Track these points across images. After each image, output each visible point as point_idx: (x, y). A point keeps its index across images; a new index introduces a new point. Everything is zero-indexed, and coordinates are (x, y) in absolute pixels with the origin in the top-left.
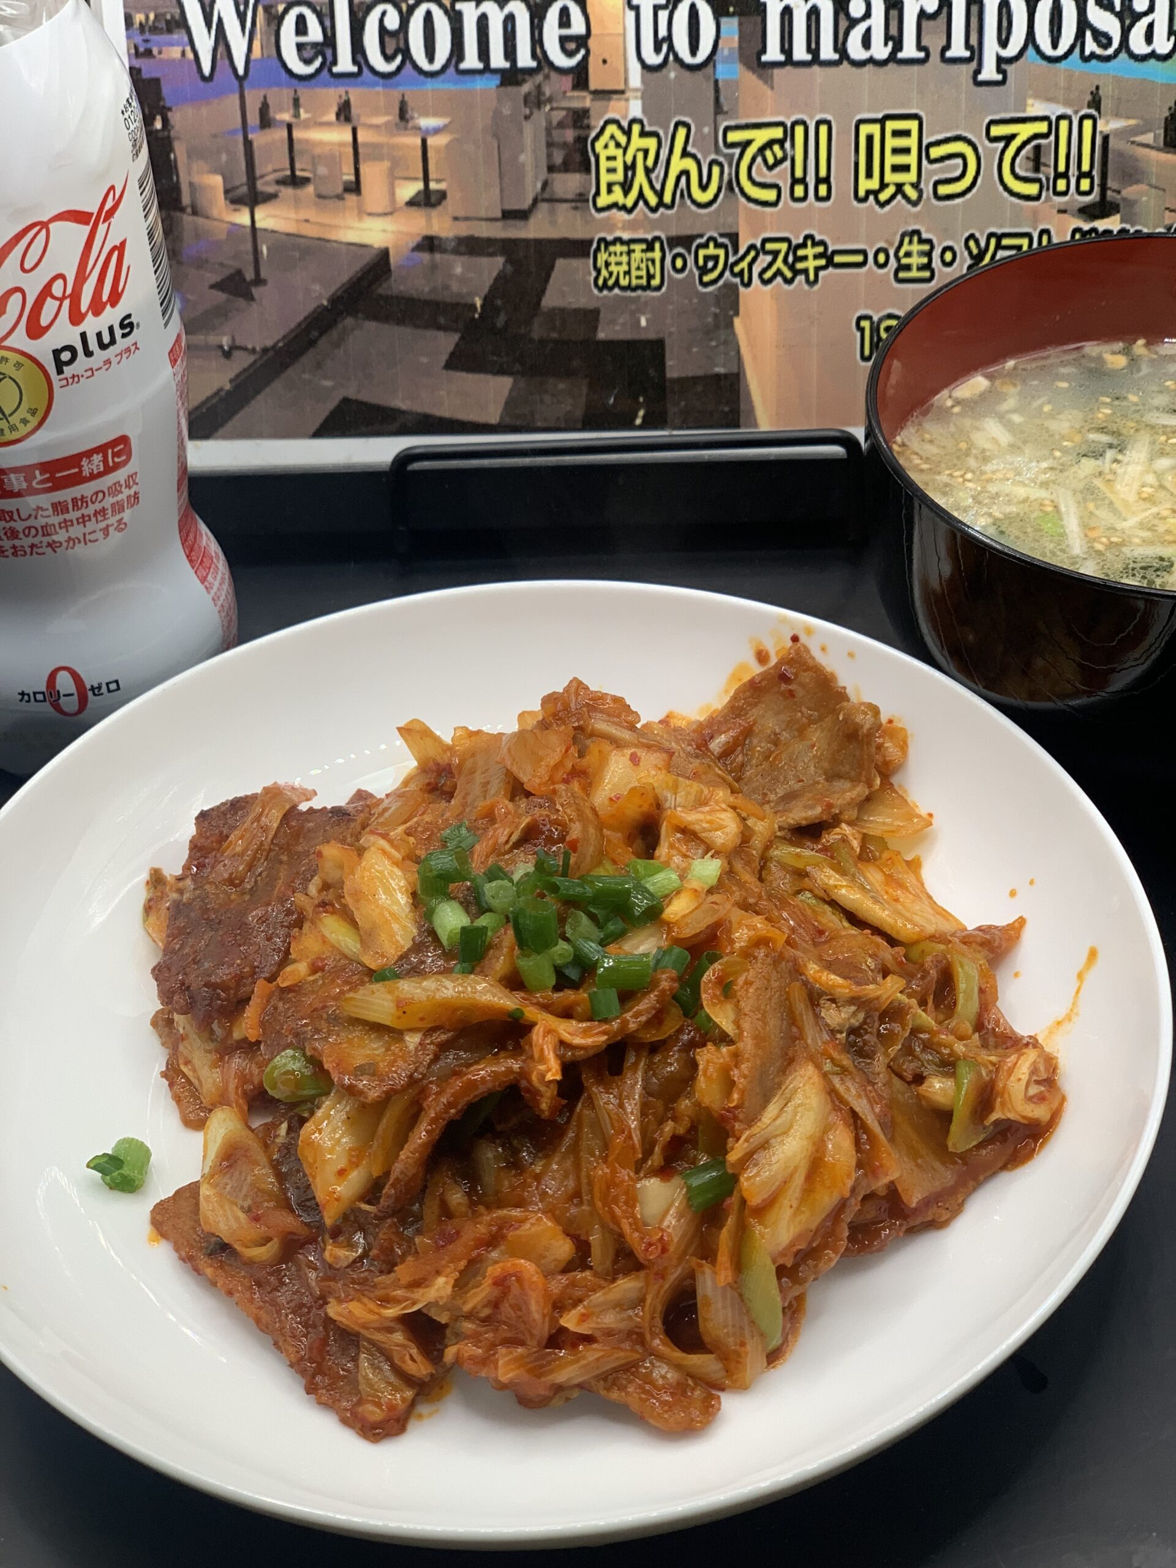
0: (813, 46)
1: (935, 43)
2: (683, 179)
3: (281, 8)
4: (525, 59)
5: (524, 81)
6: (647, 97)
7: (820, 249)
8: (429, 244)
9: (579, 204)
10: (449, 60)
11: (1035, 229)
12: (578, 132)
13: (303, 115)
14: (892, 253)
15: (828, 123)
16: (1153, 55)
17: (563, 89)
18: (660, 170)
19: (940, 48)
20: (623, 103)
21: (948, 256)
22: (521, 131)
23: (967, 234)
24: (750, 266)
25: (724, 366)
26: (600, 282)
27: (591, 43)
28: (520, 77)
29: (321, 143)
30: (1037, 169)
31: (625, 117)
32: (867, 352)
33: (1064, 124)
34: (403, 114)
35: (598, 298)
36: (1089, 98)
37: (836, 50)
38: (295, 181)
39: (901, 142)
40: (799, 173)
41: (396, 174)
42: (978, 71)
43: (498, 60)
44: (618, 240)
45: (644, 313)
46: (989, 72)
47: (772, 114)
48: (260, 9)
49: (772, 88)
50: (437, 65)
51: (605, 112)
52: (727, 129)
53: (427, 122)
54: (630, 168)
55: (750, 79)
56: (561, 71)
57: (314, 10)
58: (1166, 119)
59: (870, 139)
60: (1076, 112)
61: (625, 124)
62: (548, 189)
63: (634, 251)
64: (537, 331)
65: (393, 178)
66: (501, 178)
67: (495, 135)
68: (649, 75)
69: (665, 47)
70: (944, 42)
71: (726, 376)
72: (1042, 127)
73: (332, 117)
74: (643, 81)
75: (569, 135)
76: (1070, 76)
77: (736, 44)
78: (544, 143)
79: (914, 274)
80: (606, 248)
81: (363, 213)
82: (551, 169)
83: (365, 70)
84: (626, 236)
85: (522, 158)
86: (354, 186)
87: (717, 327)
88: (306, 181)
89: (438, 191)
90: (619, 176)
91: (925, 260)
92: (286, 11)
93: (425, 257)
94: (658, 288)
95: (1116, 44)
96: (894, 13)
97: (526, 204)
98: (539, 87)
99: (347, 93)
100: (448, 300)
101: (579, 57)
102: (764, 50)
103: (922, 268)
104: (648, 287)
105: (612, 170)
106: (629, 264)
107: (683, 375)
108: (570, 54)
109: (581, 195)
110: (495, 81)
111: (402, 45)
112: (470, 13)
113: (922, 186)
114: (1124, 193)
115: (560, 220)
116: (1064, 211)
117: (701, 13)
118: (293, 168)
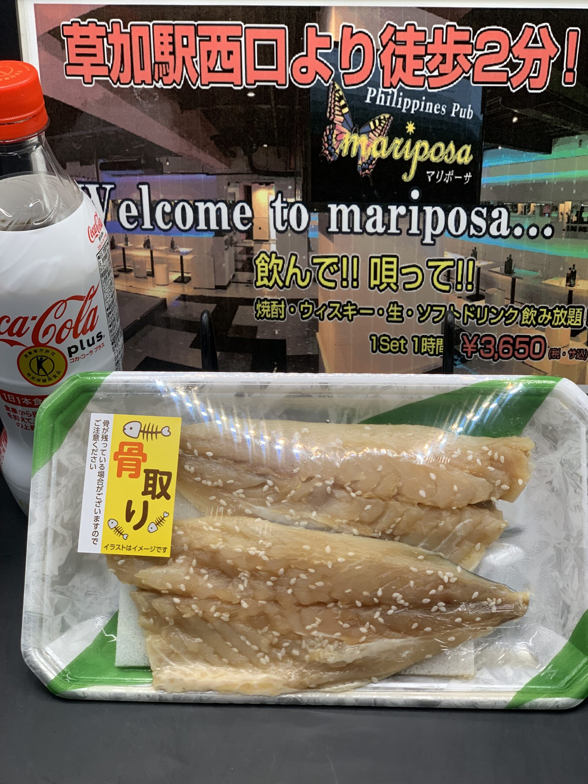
0: (351, 226)
1: (404, 227)
2: (294, 277)
3: (119, 201)
4: (225, 226)
5: (225, 235)
6: (278, 244)
7: (354, 307)
8: (184, 298)
9: (249, 284)
10: (192, 226)
11: (448, 304)
12: (248, 256)
13: (129, 245)
14: (385, 310)
15: (357, 257)
16: (500, 236)
17: (242, 238)
18: (284, 272)
19: (406, 230)
20: (268, 245)
21: (410, 313)
22: (223, 254)
23: (418, 304)
24: (323, 312)
25: (312, 352)
26: (258, 315)
27: (254, 221)
28: (223, 234)
29: (137, 256)
30: (449, 280)
31: (269, 251)
32: (374, 349)
33: (460, 263)
34: (172, 245)
35: (257, 322)
36: (472, 252)
37: (361, 228)
38: (126, 270)
39: (389, 266)
40: (345, 276)
41: (170, 270)
42: (423, 239)
43: (214, 226)
44: (266, 299)
45: (277, 329)
46: (428, 240)
47: (333, 253)
48: (110, 201)
49: (333, 242)
50: (187, 227)
51: (261, 248)
52: (313, 257)
53: (182, 250)
54: (271, 271)
55: (323, 238)
56: (241, 231)
57: (134, 203)
58: (506, 262)
59: (376, 264)
60: (466, 258)
61: (269, 253)
62: (235, 278)
63: (272, 304)
64: (231, 334)
65: (168, 271)
66: (215, 273)
67: (213, 256)
68: (279, 234)
69: (286, 224)
70: (408, 227)
71: (312, 356)
72: (451, 263)
73: (142, 246)
74: (277, 236)
75: (245, 257)
76: (463, 242)
77: (317, 224)
78: (233, 260)
79: (395, 319)
80: (260, 302)
81: (155, 284)
82: (237, 270)
83: (156, 227)
84: (269, 298)
85: (224, 265)
86: (151, 274)
87: (309, 336)
88: (130, 271)
89: (187, 277)
90: (266, 274)
91: (399, 314)
92: (122, 203)
93: (182, 303)
94: (283, 319)
95: (484, 230)
96: (386, 214)
97: (226, 284)
98: (231, 238)
99: (148, 236)
100: (191, 320)
101: (249, 226)
102: (329, 227)
103: (398, 316)
104: (279, 319)
105: (262, 272)
106: (270, 309)
107: (294, 354)
108: (245, 225)
109: (249, 281)
110: (213, 234)
111: (172, 218)
112: (201, 206)
113: (398, 284)
114: (486, 291)
115: (240, 291)
116: (460, 297)
117: (302, 211)
118: (125, 266)
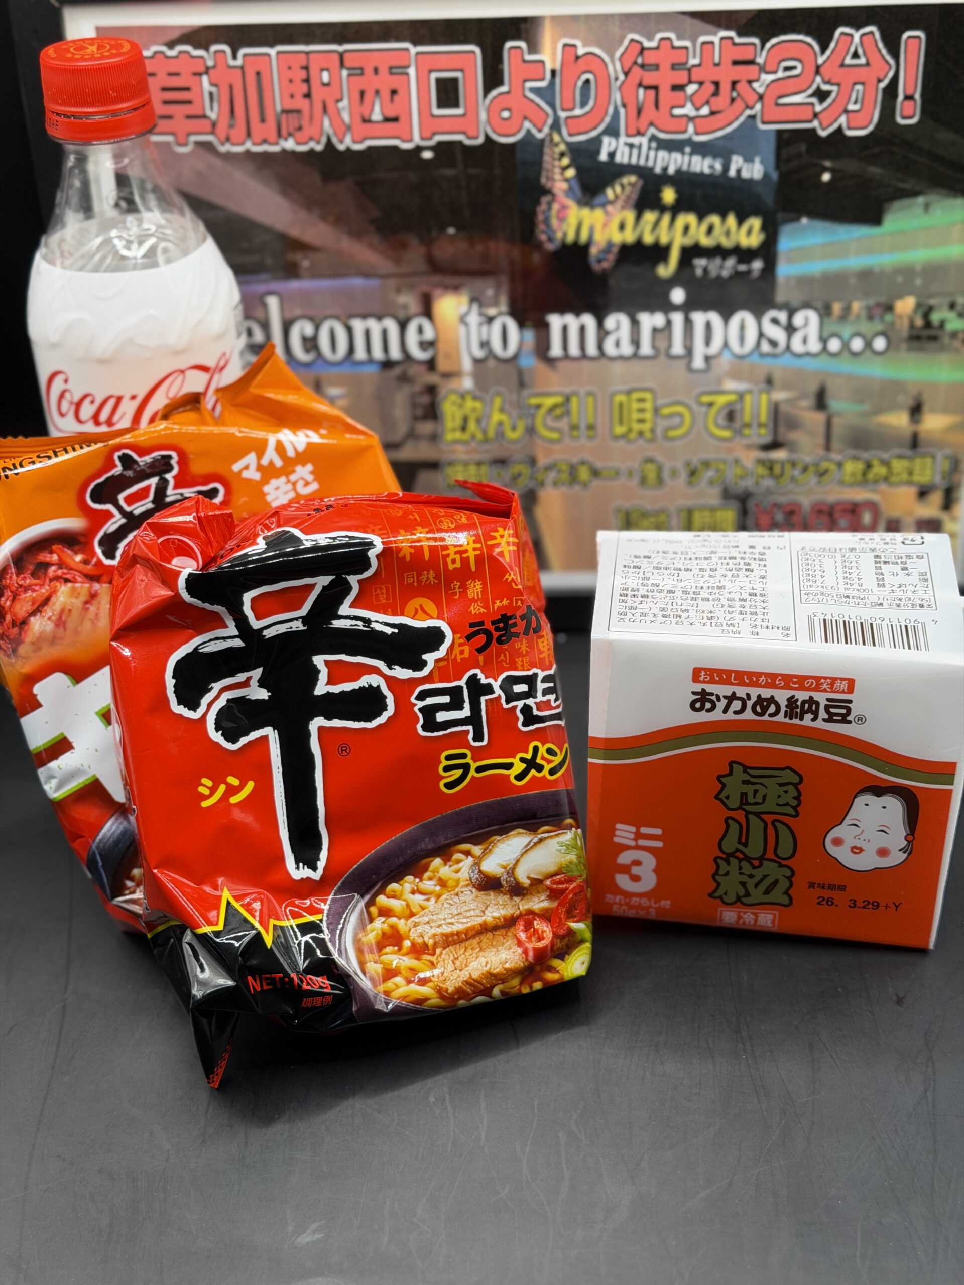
0: (583, 347)
1: (662, 345)
5: (396, 368)
6: (475, 378)
10: (346, 355)
12: (430, 398)
16: (808, 354)
17: (421, 373)
18: (485, 420)
19: (666, 349)
20: (460, 381)
22: (393, 396)
27: (439, 345)
28: (393, 365)
34: (319, 387)
36: (765, 379)
37: (597, 350)
39: (641, 405)
42: (691, 363)
43: (378, 354)
46: (698, 363)
47: (555, 387)
49: (556, 372)
50: (339, 358)
51: (448, 386)
53: (334, 391)
54: (465, 420)
55: (542, 367)
56: (419, 362)
57: (257, 323)
58: (818, 392)
59: (620, 403)
62: (413, 431)
63: (469, 467)
66: (382, 425)
67: (378, 399)
68: (477, 365)
69: (486, 348)
70: (668, 345)
74: (473, 368)
75: (425, 399)
76: (752, 366)
78: (409, 404)
82: (415, 418)
83: (292, 360)
85: (395, 411)
90: (458, 422)
95: (782, 346)
97: (399, 439)
98: (405, 372)
101: (431, 354)
102: (550, 350)
108: (425, 352)
109: (434, 434)
110: (377, 368)
111: (315, 346)
112: (358, 326)
114: (789, 436)
115: (422, 449)
116: (749, 447)
117: (509, 327)
